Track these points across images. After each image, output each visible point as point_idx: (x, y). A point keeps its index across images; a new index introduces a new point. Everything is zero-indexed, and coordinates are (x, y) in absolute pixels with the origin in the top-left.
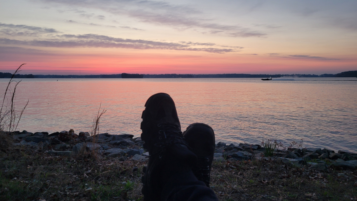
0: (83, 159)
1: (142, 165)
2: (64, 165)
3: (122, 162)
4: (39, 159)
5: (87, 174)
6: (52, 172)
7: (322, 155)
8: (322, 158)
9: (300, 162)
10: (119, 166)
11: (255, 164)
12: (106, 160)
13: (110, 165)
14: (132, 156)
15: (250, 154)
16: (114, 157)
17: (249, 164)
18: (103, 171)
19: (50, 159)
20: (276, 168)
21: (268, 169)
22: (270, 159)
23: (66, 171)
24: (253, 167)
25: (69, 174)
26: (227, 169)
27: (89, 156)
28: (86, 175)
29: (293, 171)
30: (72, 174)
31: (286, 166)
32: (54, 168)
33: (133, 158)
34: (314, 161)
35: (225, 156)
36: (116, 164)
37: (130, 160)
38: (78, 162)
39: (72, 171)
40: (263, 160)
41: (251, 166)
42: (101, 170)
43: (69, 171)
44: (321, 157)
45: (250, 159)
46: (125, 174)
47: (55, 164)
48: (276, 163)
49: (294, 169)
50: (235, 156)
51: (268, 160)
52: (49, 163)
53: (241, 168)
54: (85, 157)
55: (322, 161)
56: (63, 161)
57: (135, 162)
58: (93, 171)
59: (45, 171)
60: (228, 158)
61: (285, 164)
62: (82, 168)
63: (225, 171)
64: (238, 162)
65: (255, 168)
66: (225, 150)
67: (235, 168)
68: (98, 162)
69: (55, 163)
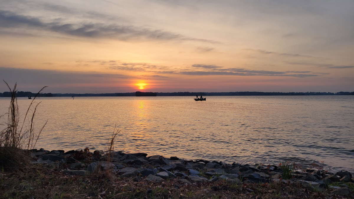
0: (98, 179)
1: (157, 186)
2: (79, 185)
3: (136, 183)
4: (55, 180)
5: (102, 196)
6: (67, 193)
7: (344, 177)
8: (344, 180)
9: (321, 186)
10: (133, 187)
11: (273, 187)
12: (120, 180)
13: (124, 186)
14: (146, 176)
15: (267, 176)
16: (128, 178)
17: (267, 188)
18: (117, 193)
19: (65, 179)
20: (296, 192)
21: (287, 193)
22: (289, 182)
23: (80, 192)
24: (271, 191)
25: (83, 196)
26: (244, 193)
27: (104, 176)
28: (100, 197)
29: (314, 196)
30: (86, 195)
31: (306, 190)
32: (69, 189)
33: (147, 179)
34: (336, 184)
35: (241, 177)
36: (130, 185)
37: (144, 180)
38: (93, 182)
39: (86, 192)
40: (282, 183)
41: (269, 189)
42: (115, 191)
43: (84, 192)
44: (342, 180)
45: (268, 181)
46: (139, 196)
47: (70, 185)
48: (296, 186)
49: (315, 194)
50: (251, 178)
51: (287, 183)
52: (64, 184)
53: (259, 191)
54: (99, 177)
55: (344, 185)
56: (77, 181)
57: (149, 183)
58: (107, 192)
59: (60, 192)
60: (244, 180)
61: (305, 188)
62: (97, 189)
63: (242, 195)
64: (255, 184)
65: (273, 192)
66: (240, 170)
67: (252, 191)
68: (112, 182)
69: (70, 183)
